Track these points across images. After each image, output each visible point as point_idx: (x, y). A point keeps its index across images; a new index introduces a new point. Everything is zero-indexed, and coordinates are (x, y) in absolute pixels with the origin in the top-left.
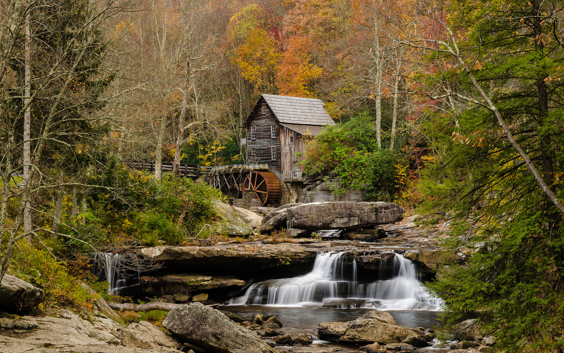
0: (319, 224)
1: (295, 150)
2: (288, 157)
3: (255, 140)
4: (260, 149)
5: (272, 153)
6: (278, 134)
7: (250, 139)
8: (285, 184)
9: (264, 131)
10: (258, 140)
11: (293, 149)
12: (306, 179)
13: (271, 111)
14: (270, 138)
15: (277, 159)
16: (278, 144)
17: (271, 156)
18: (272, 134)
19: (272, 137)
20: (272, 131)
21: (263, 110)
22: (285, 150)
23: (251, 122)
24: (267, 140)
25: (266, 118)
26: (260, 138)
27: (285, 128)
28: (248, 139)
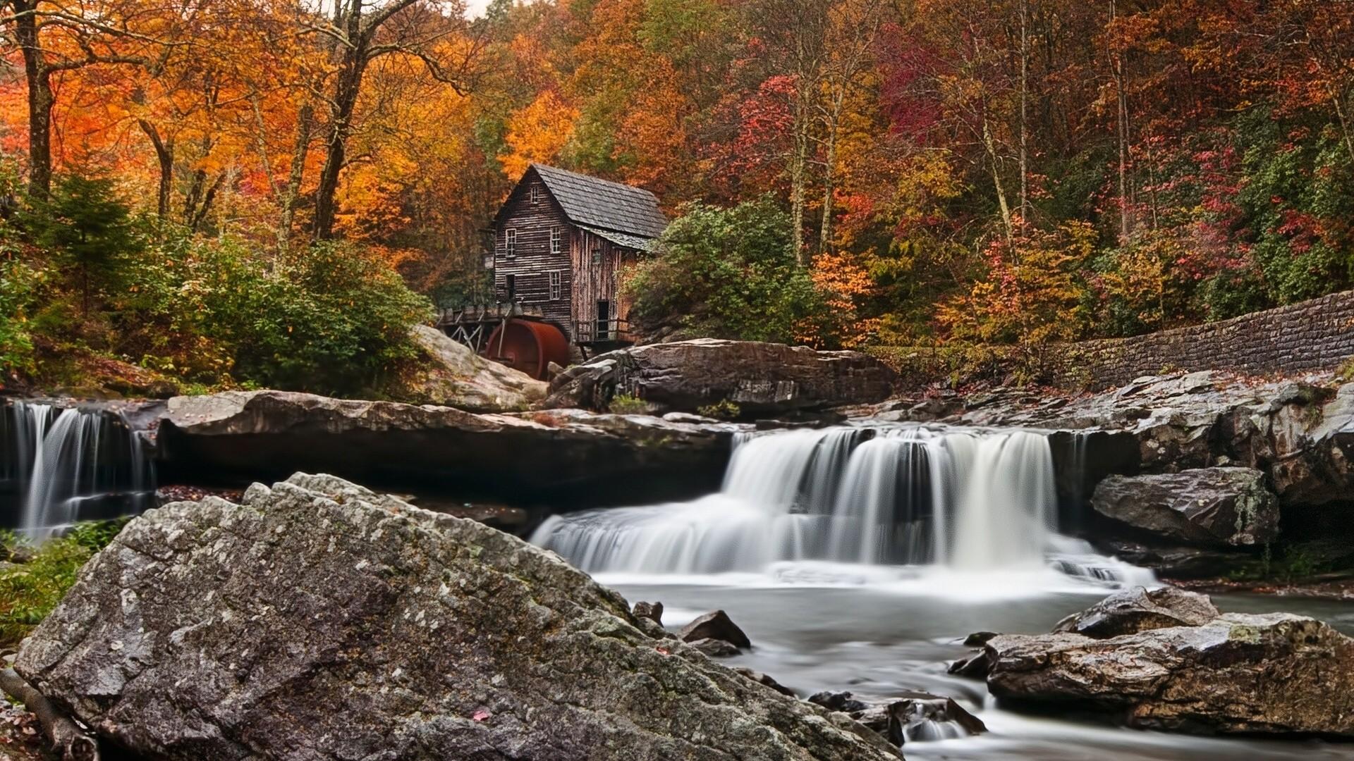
0: (703, 391)
1: (602, 278)
2: (587, 293)
3: (514, 258)
4: (524, 277)
5: (552, 284)
6: (565, 247)
7: (504, 256)
8: (579, 349)
9: (535, 240)
10: (520, 260)
11: (598, 277)
12: (637, 325)
13: (552, 198)
14: (548, 253)
15: (562, 298)
16: (566, 267)
17: (548, 291)
18: (552, 246)
19: (553, 252)
20: (552, 239)
21: (534, 197)
22: (581, 277)
23: (506, 220)
24: (540, 257)
25: (540, 212)
26: (524, 255)
27: (582, 233)
28: (499, 257)
